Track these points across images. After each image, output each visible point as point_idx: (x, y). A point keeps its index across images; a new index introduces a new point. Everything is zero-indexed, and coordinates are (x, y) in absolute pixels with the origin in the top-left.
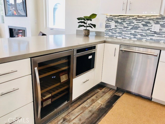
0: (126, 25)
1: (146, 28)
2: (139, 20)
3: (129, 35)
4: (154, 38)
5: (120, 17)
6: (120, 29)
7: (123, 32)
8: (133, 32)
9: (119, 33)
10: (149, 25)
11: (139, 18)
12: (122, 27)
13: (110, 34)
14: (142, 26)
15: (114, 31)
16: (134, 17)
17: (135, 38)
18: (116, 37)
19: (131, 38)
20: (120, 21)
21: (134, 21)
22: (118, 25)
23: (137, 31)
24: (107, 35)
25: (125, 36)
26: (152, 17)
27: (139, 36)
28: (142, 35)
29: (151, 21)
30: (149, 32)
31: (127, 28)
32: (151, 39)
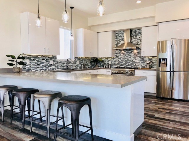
0: (37, 62)
1: (48, 63)
2: (44, 58)
3: (39, 68)
4: (51, 68)
5: (32, 56)
6: (33, 64)
7: (36, 67)
8: (41, 66)
9: (33, 67)
10: (48, 61)
11: (43, 57)
12: (35, 63)
13: (27, 69)
14: (45, 62)
15: (29, 67)
16: (41, 56)
17: (43, 69)
18: (31, 71)
19: (40, 70)
20: (32, 59)
21: (41, 59)
22: (32, 61)
23: (43, 65)
24: (24, 70)
25: (37, 69)
26: (49, 57)
27: (45, 68)
29: (49, 59)
30: (49, 65)
31: (38, 63)
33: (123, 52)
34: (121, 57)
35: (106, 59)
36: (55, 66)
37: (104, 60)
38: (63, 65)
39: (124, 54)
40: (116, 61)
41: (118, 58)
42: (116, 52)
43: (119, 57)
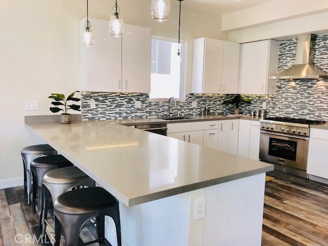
0: (109, 104)
1: (130, 105)
2: (122, 97)
3: (114, 115)
4: (138, 114)
5: (100, 94)
6: (102, 108)
7: (107, 112)
8: (117, 110)
9: (102, 113)
10: (132, 102)
12: (105, 106)
13: (90, 115)
14: (125, 103)
15: (94, 112)
16: (117, 94)
17: (120, 116)
19: (116, 118)
20: (100, 98)
21: (117, 98)
22: (100, 103)
23: (122, 109)
24: (85, 118)
25: (109, 116)
26: (133, 94)
27: (124, 115)
28: (127, 113)
29: (133, 98)
30: (132, 108)
31: (111, 106)
32: (136, 116)
33: (293, 84)
34: (288, 94)
35: (257, 98)
36: (145, 111)
37: (252, 100)
38: (161, 109)
39: (294, 88)
40: (277, 103)
41: (282, 98)
42: (279, 84)
43: (284, 96)
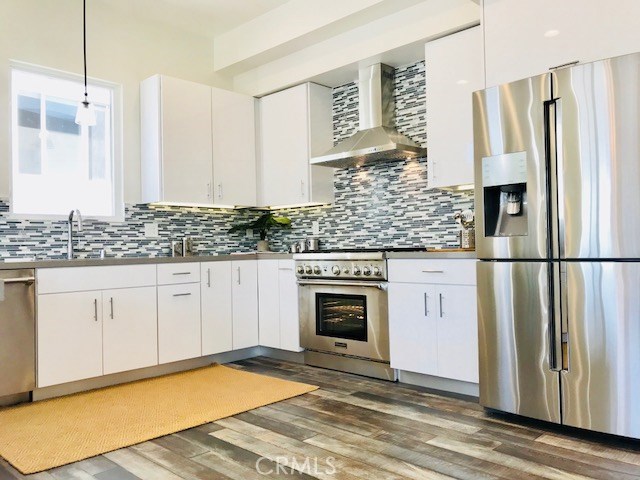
33: (363, 175)
34: (356, 199)
35: (302, 215)
37: (293, 220)
38: (51, 241)
39: (365, 184)
40: (338, 221)
41: (347, 208)
42: (338, 181)
43: (349, 203)
